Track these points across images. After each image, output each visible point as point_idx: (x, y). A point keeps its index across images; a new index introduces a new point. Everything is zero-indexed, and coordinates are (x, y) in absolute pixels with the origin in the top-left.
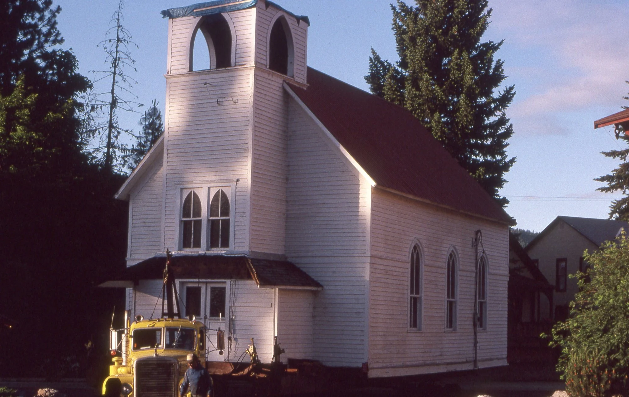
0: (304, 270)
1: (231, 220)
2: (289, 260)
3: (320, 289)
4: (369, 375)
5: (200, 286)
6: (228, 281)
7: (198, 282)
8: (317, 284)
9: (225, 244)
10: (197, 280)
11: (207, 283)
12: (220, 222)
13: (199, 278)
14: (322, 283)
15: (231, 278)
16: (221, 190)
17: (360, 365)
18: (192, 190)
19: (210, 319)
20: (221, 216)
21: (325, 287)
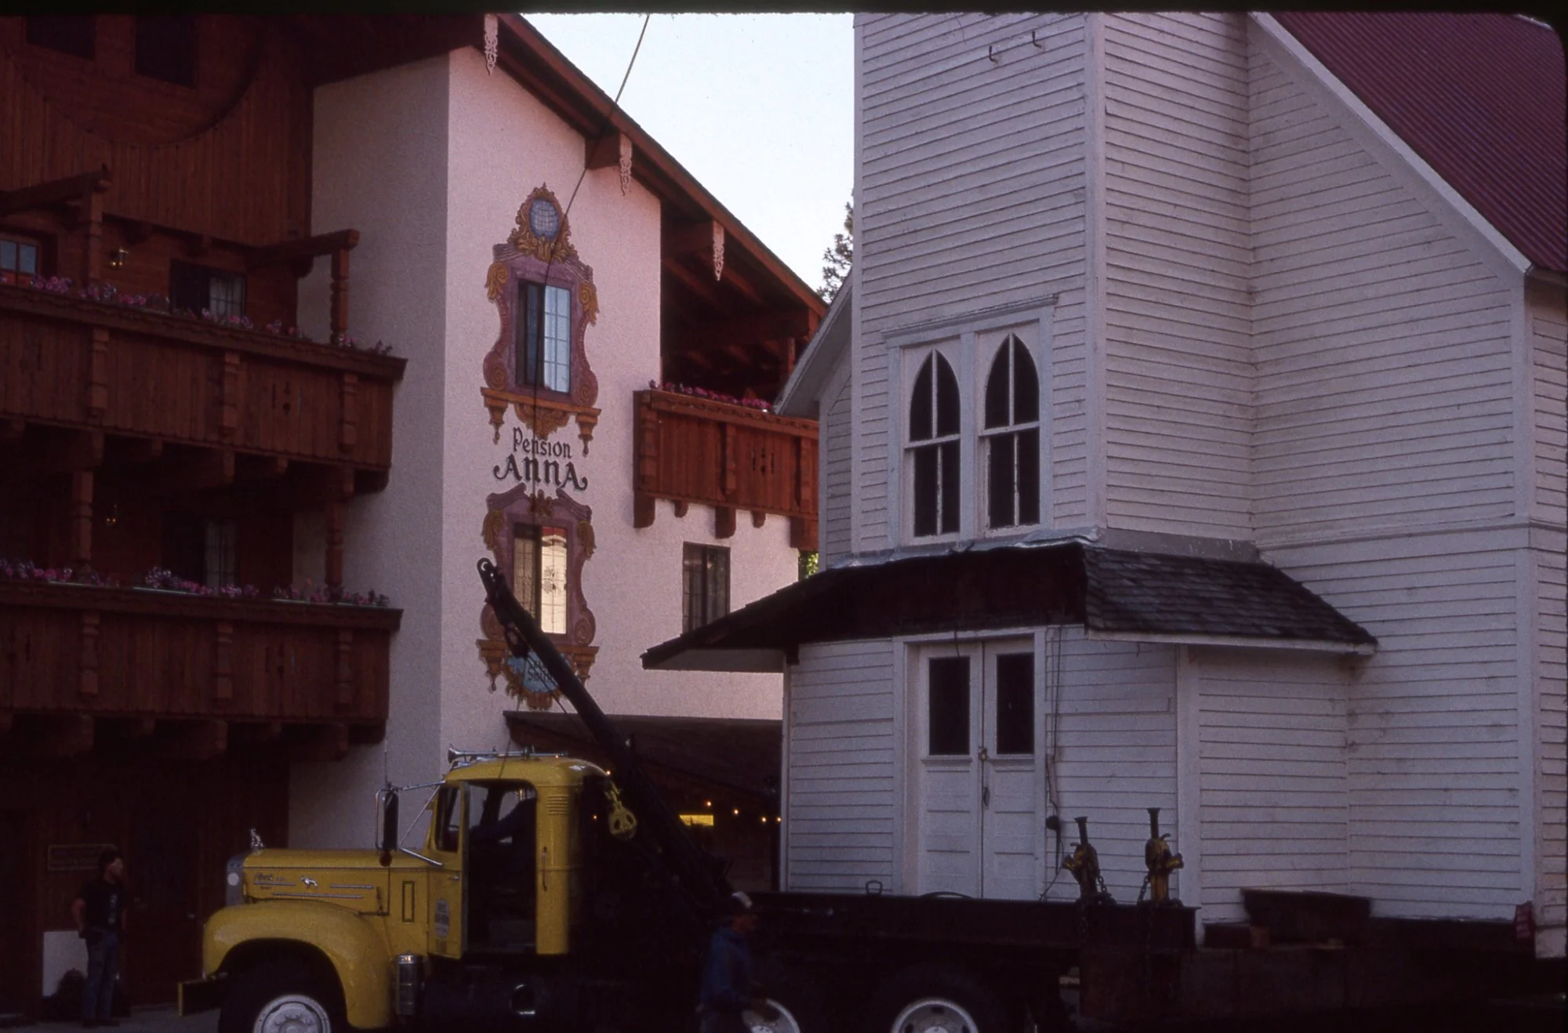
0: (1314, 589)
1: (1041, 431)
2: (1267, 558)
3: (1363, 649)
4: (1539, 948)
5: (962, 654)
6: (1040, 633)
7: (956, 642)
8: (1356, 634)
9: (1030, 514)
10: (949, 635)
11: (985, 641)
12: (1016, 442)
13: (957, 628)
14: (1372, 630)
15: (1046, 621)
16: (1014, 336)
17: (1509, 914)
18: (933, 349)
19: (994, 762)
20: (1017, 421)
21: (1384, 643)
